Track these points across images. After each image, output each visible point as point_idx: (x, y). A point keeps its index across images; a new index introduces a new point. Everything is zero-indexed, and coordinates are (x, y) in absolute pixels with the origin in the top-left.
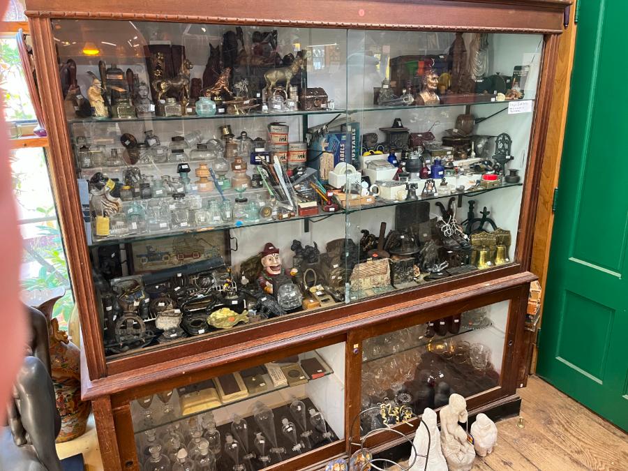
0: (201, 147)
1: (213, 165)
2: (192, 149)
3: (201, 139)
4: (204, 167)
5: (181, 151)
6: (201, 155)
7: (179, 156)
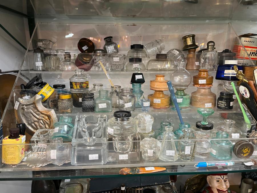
0: (160, 57)
1: (172, 77)
2: (151, 59)
3: (162, 49)
4: (161, 79)
5: (139, 60)
6: (159, 65)
7: (136, 65)
